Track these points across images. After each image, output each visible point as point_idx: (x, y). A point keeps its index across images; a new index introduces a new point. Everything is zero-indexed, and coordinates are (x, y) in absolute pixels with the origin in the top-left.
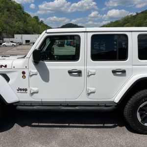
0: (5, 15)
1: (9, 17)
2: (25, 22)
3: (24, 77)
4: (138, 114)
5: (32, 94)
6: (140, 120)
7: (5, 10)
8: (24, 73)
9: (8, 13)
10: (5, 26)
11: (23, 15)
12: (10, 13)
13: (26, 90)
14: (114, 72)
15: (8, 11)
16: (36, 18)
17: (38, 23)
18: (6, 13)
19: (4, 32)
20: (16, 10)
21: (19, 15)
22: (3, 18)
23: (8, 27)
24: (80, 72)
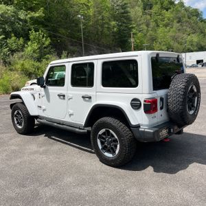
0: (174, 29)
1: (179, 30)
2: (202, 33)
6: (100, 148)
7: (175, 21)
9: (178, 24)
10: (172, 43)
11: (201, 24)
12: (181, 25)
15: (179, 22)
18: (176, 25)
20: (189, 18)
21: (194, 25)
22: (171, 34)
24: (64, 96)
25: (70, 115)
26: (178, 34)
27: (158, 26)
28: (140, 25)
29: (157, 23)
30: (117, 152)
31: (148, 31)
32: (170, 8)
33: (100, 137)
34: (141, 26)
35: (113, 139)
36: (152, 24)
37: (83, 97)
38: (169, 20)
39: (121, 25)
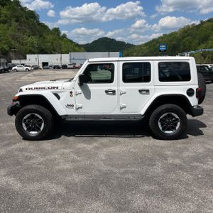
0: (13, 28)
1: (18, 29)
2: (41, 36)
3: (71, 96)
4: (159, 124)
5: (77, 109)
6: (161, 128)
7: (13, 20)
8: (71, 92)
9: (17, 24)
10: (13, 42)
11: (38, 27)
12: (20, 25)
13: (72, 106)
14: (140, 91)
15: (17, 21)
16: (57, 30)
17: (60, 38)
18: (14, 24)
19: (12, 52)
20: (27, 19)
21: (32, 26)
22: (10, 32)
23: (17, 45)
24: (114, 92)
26: (18, 34)
32: (6, 5)
38: (6, 16)
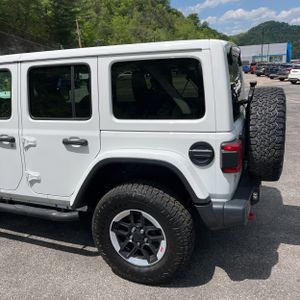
0: (135, 19)
1: (141, 22)
2: (170, 28)
6: (117, 247)
7: (135, 8)
9: (140, 14)
12: (144, 15)
15: (140, 10)
18: (137, 14)
20: (154, 6)
21: (159, 16)
22: (131, 26)
24: (12, 140)
25: (32, 182)
26: (140, 27)
27: (112, 13)
28: (87, 9)
29: (109, 9)
30: (160, 255)
31: (98, 20)
33: (117, 227)
34: (89, 12)
35: (150, 229)
36: (104, 10)
37: (67, 143)
38: (126, 5)
39: (58, 7)
